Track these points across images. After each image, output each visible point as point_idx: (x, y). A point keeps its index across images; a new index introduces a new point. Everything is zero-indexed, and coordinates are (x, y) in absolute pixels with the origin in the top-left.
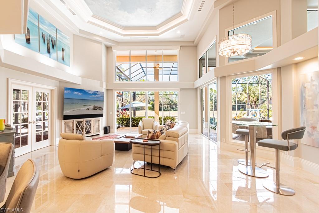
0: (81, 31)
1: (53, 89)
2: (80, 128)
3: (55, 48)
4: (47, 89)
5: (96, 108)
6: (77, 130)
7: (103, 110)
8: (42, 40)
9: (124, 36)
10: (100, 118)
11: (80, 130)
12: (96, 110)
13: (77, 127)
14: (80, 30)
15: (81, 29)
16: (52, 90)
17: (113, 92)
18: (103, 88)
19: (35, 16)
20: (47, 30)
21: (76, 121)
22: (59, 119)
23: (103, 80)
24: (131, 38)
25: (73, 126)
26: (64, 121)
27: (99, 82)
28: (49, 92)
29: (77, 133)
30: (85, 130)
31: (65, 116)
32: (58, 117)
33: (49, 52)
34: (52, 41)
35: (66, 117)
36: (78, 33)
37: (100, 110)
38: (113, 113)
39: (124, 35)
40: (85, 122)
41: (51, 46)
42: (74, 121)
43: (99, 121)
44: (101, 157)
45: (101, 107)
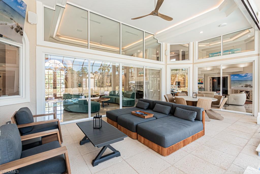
5: (247, 86)
7: (252, 87)
12: (247, 87)
37: (250, 87)
45: (250, 85)
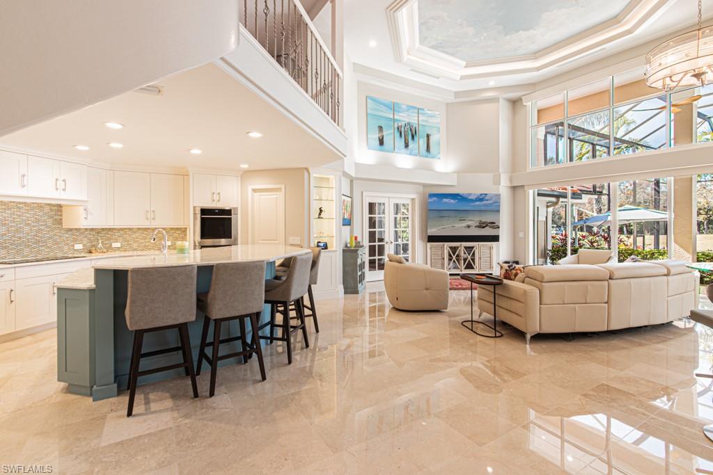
0: (457, 94)
1: (413, 197)
2: (454, 257)
3: (416, 138)
4: (406, 198)
5: (485, 225)
6: (450, 260)
8: (397, 134)
9: (538, 71)
10: (494, 244)
11: (454, 261)
12: (484, 227)
13: (450, 255)
14: (455, 93)
15: (456, 90)
16: (413, 199)
17: (525, 191)
18: (500, 187)
19: (389, 107)
20: (404, 118)
21: (447, 245)
22: (423, 241)
23: (501, 170)
24: (558, 66)
25: (443, 254)
26: (429, 245)
27: (491, 175)
28: (409, 202)
29: (449, 264)
30: (463, 262)
31: (429, 237)
32: (422, 238)
33: (407, 146)
34: (411, 130)
35: (432, 239)
36: (451, 99)
37: (492, 227)
38: (525, 235)
39: (538, 69)
40: (463, 248)
41: (410, 137)
42: (444, 245)
43: (491, 248)
44: (425, 291)
45: (494, 223)
